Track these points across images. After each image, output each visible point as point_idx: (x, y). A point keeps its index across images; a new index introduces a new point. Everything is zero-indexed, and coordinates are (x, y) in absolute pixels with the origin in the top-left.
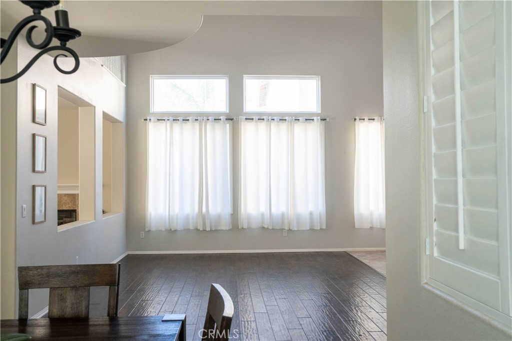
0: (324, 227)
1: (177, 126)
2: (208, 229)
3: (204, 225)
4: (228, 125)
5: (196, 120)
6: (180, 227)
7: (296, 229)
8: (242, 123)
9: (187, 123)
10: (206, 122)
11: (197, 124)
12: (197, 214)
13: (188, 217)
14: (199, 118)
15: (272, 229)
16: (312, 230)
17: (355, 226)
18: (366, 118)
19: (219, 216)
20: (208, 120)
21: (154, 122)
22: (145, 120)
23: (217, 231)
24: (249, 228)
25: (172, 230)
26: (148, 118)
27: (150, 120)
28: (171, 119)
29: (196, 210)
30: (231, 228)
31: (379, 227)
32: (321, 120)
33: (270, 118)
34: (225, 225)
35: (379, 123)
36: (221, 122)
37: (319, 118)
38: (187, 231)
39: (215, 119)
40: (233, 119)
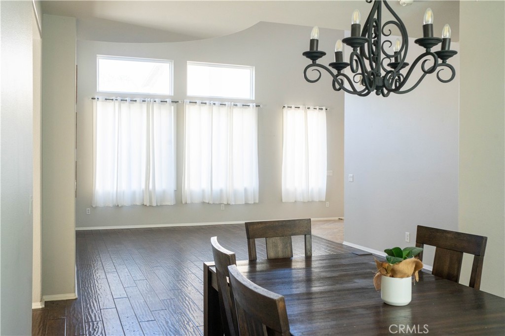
0: (257, 201)
1: (125, 106)
2: (154, 204)
3: (151, 201)
4: (173, 107)
5: (143, 101)
6: (126, 202)
7: (233, 203)
8: (187, 106)
9: (133, 103)
10: (153, 104)
11: (145, 105)
12: (143, 191)
13: (134, 193)
14: (146, 100)
15: (213, 204)
16: (247, 204)
17: (282, 200)
18: (293, 106)
19: (164, 192)
20: (155, 101)
21: (102, 101)
22: (92, 99)
23: (162, 206)
24: (192, 203)
25: (120, 206)
26: (96, 97)
27: (98, 99)
28: (119, 99)
29: (143, 186)
30: (175, 203)
31: (302, 200)
32: (257, 106)
33: (212, 102)
34: (170, 201)
35: (304, 111)
36: (167, 105)
37: (254, 104)
38: (134, 206)
39: (161, 101)
40: (178, 102)
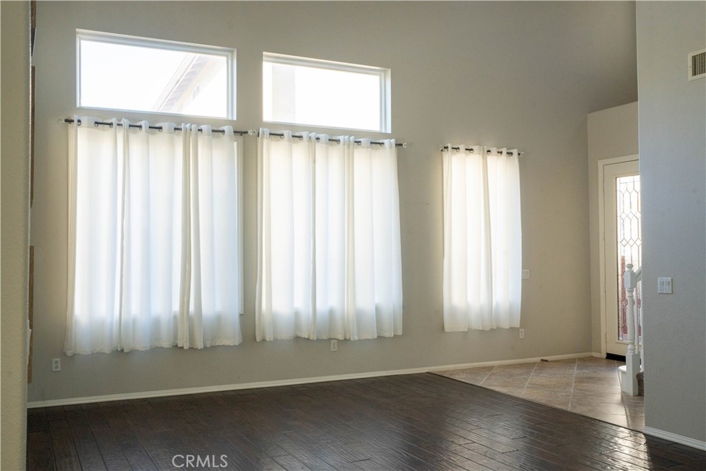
0: (400, 332)
1: (137, 140)
2: (200, 345)
3: (192, 338)
4: (235, 143)
5: (175, 129)
6: (141, 342)
7: (356, 338)
8: (265, 141)
9: (155, 134)
10: (196, 134)
11: (179, 140)
12: (175, 317)
13: (156, 323)
14: (182, 126)
15: (318, 340)
16: (380, 338)
17: (443, 328)
18: (462, 147)
19: (219, 319)
20: (200, 130)
21: (89, 127)
22: (67, 121)
23: (213, 347)
24: (276, 340)
25: (126, 351)
26: (75, 118)
27: (79, 121)
28: (125, 122)
29: (176, 307)
30: (241, 341)
32: (396, 145)
33: (313, 135)
34: (232, 337)
35: (481, 156)
36: (226, 138)
37: (393, 140)
38: (155, 351)
39: (213, 131)
40: (246, 133)
